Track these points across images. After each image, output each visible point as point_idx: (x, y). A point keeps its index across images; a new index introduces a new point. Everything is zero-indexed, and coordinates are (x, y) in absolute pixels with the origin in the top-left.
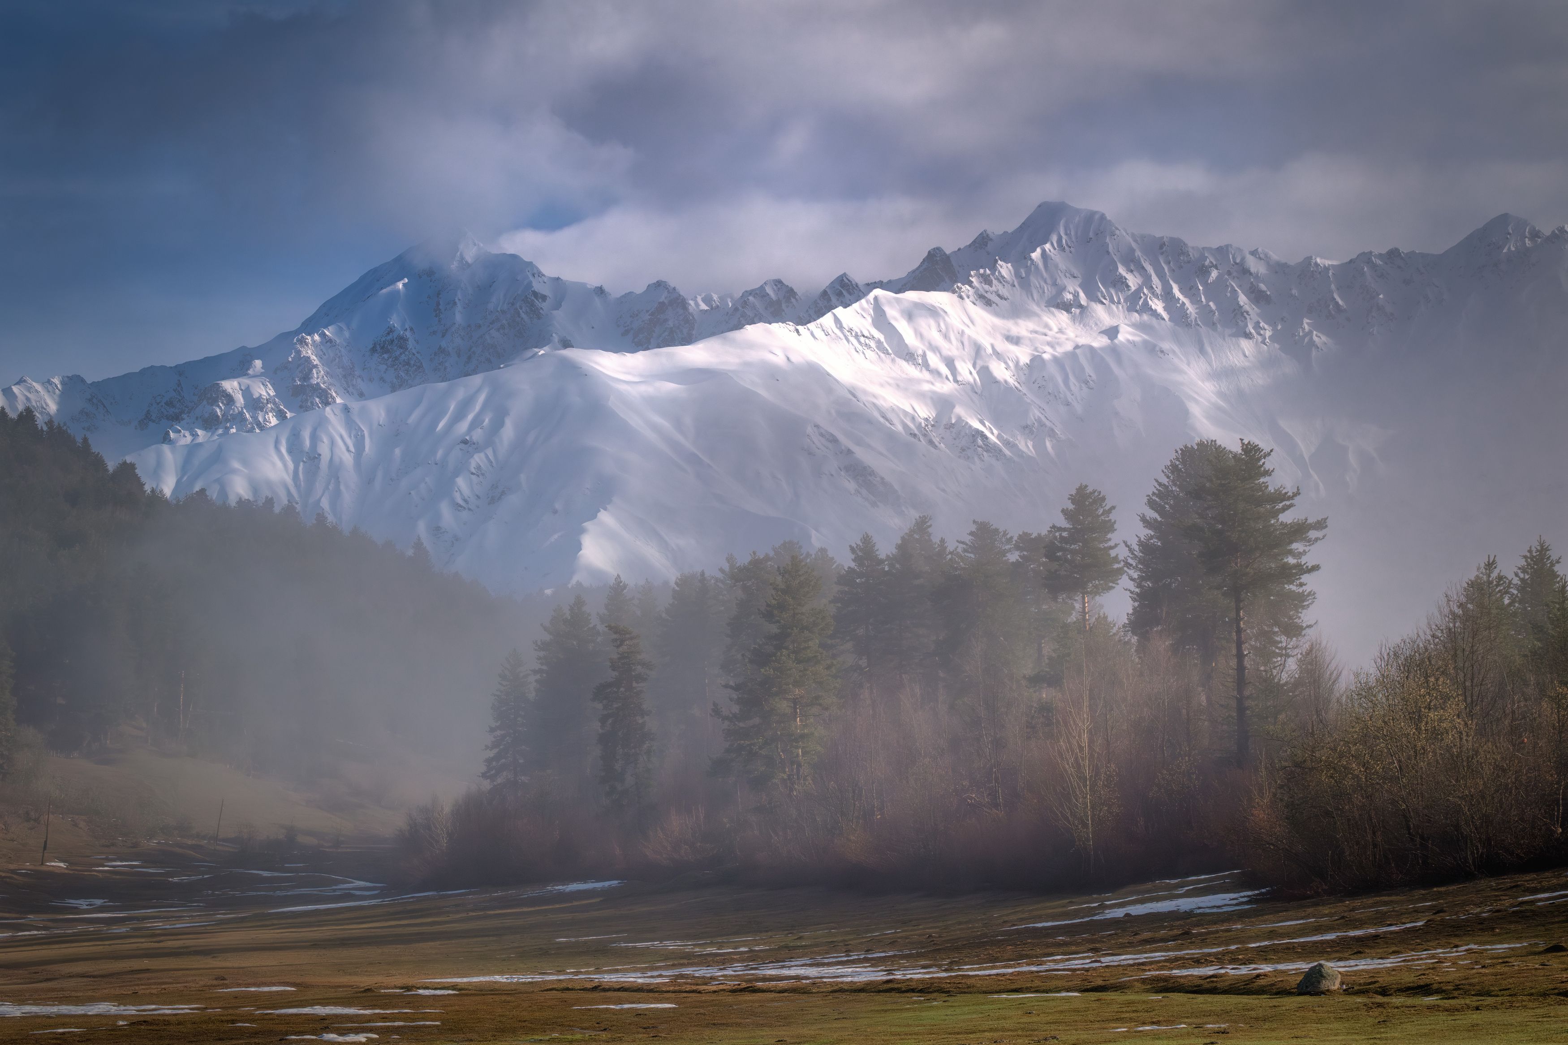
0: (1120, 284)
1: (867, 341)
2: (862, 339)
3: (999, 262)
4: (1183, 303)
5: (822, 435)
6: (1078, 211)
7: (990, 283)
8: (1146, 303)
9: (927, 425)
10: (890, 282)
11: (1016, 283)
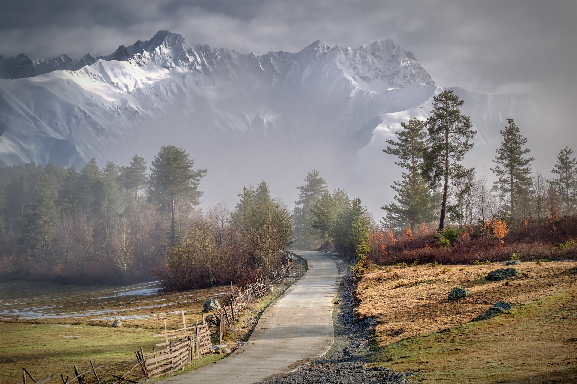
0: (187, 60)
1: (97, 78)
2: (95, 77)
3: (144, 51)
4: (208, 67)
5: (80, 111)
6: (172, 34)
7: (141, 58)
8: (195, 67)
9: (118, 108)
10: (105, 57)
11: (150, 59)
